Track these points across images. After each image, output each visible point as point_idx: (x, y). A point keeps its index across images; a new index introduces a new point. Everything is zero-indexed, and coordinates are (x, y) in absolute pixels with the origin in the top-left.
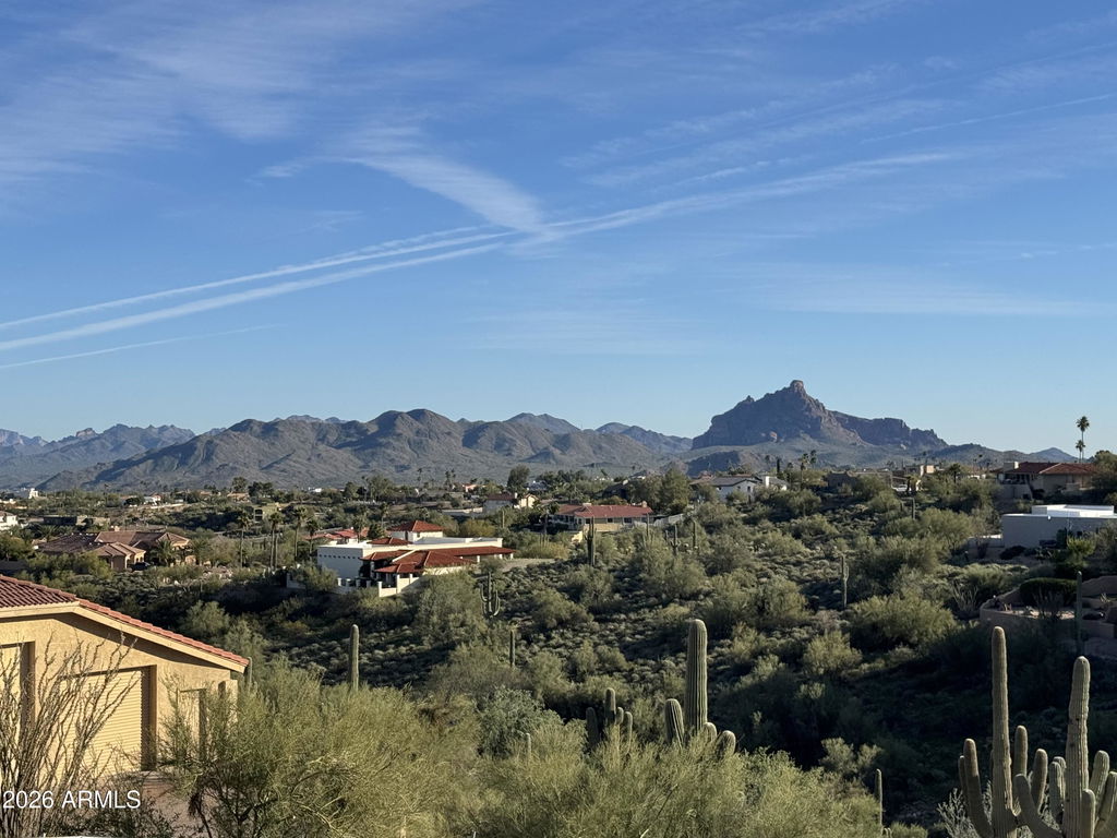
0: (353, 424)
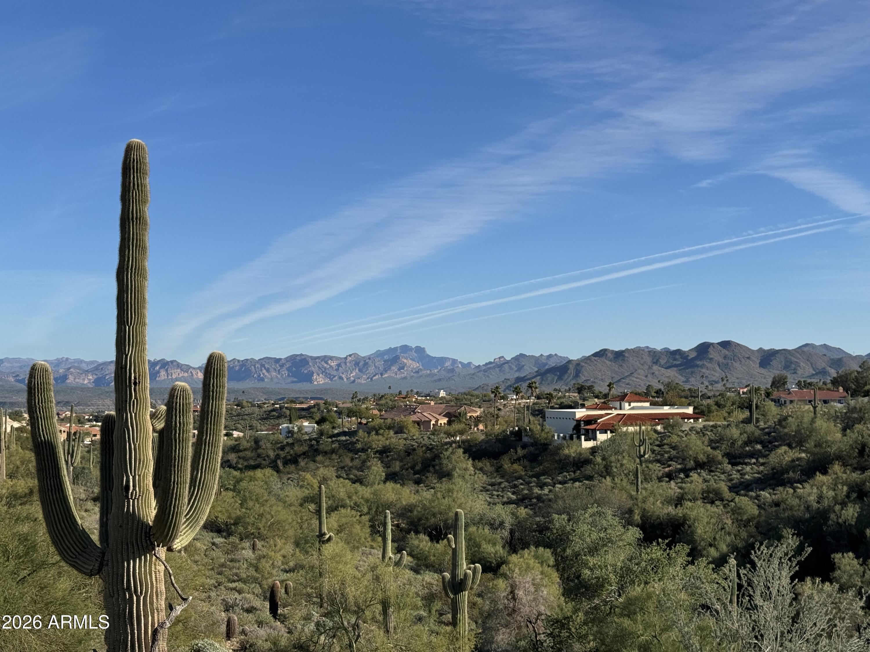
0: (678, 352)
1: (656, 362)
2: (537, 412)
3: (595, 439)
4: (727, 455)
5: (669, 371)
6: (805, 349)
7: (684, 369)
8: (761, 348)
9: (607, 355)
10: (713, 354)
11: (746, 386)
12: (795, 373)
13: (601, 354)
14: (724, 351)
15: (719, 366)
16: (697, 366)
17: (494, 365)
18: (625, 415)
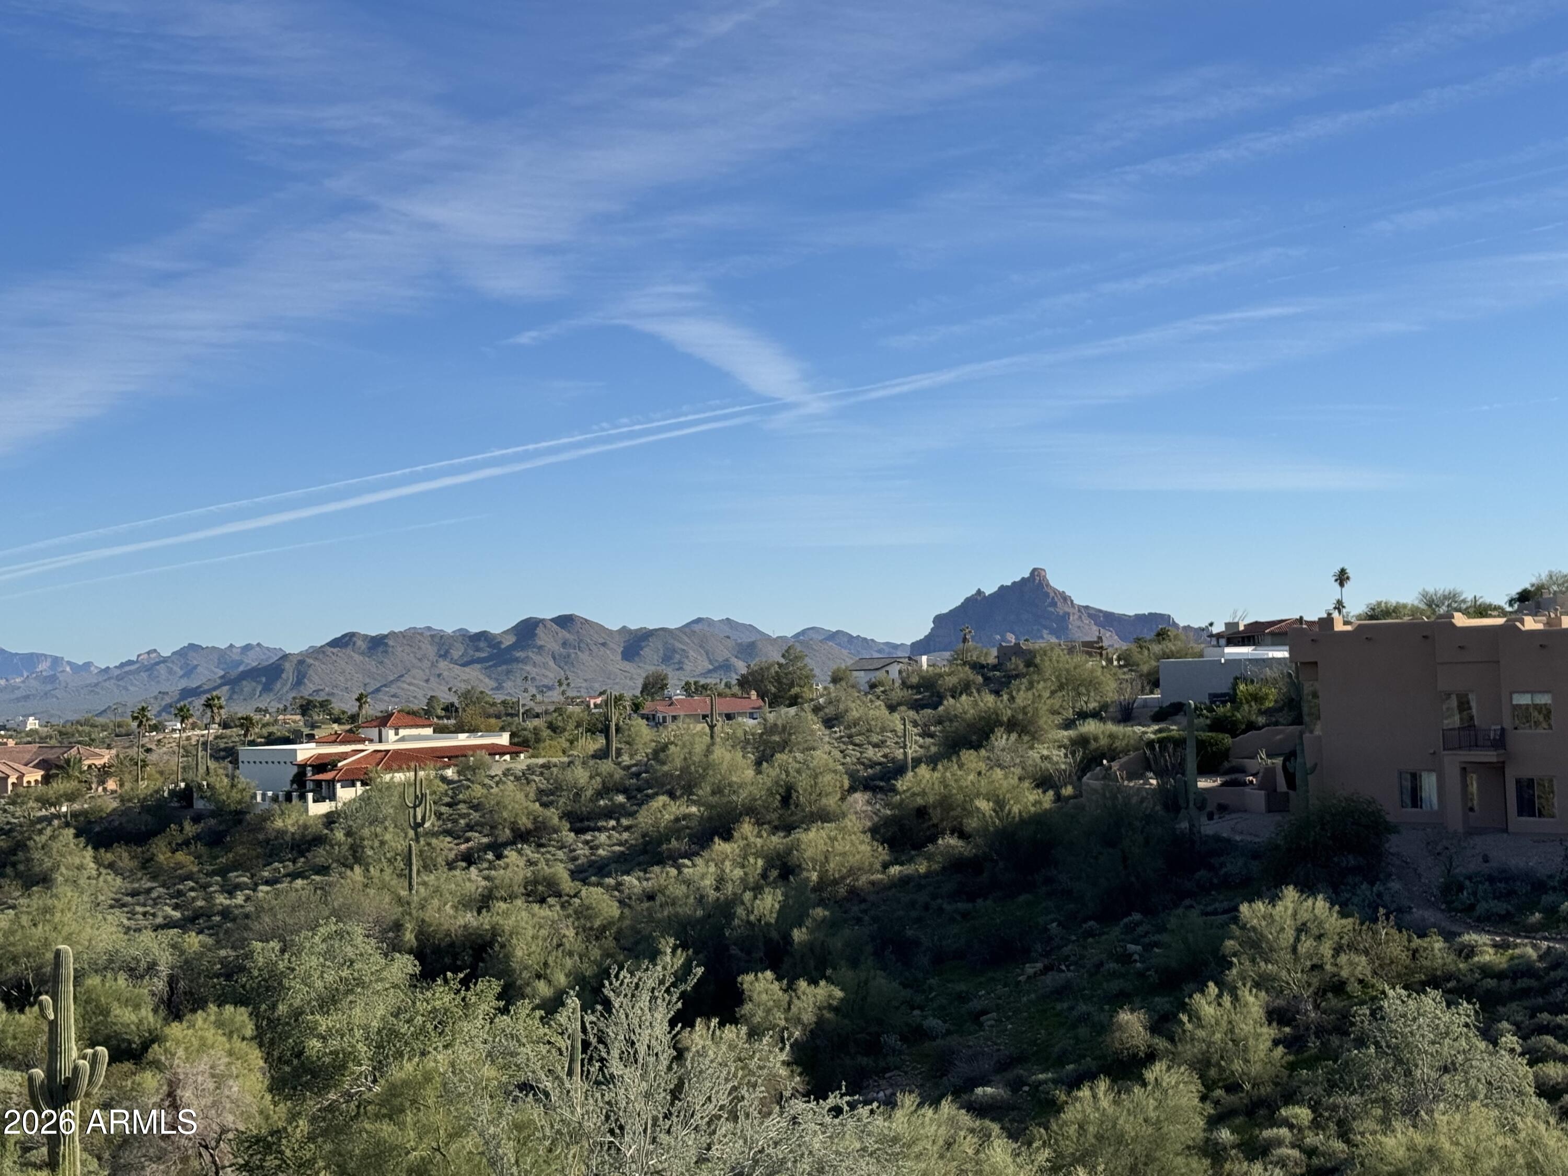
0: (483, 636)
1: (444, 655)
2: (222, 754)
3: (332, 797)
4: (567, 815)
5: (467, 669)
6: (697, 627)
7: (495, 666)
8: (624, 627)
9: (354, 644)
10: (543, 637)
11: (601, 694)
12: (681, 669)
13: (344, 642)
14: (563, 634)
15: (554, 658)
16: (517, 660)
17: (137, 666)
18: (387, 751)
